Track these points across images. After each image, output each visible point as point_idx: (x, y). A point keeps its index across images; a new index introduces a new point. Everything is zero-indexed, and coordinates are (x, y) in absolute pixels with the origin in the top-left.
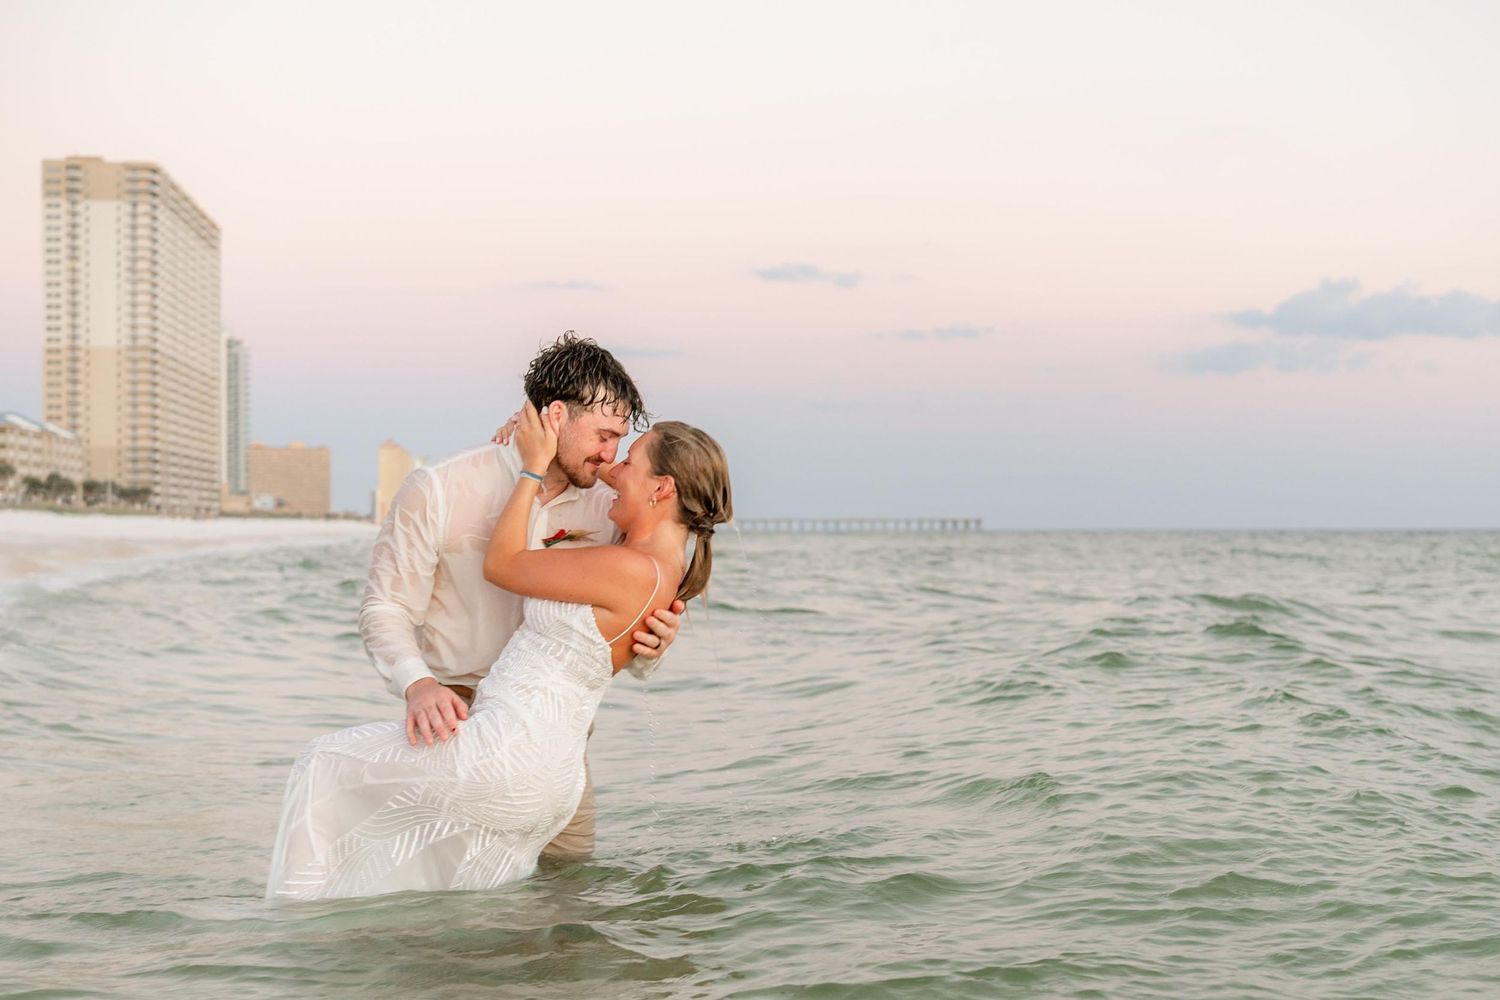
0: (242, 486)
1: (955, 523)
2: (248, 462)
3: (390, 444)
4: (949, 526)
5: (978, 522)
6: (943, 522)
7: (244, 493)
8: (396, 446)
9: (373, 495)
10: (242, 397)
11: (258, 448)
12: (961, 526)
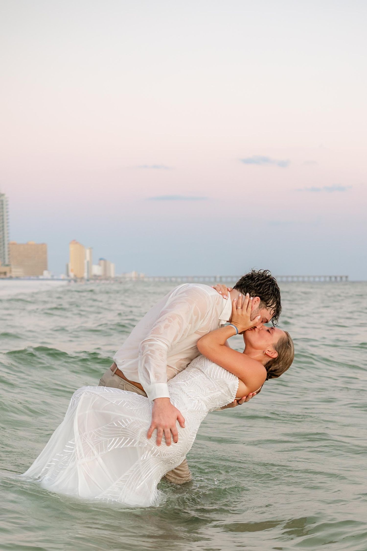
0: (7, 262)
1: (336, 278)
2: (9, 251)
3: (75, 242)
4: (333, 279)
5: (347, 277)
6: (330, 277)
7: (7, 265)
8: (77, 243)
9: (67, 266)
10: (5, 221)
11: (14, 244)
12: (339, 279)
